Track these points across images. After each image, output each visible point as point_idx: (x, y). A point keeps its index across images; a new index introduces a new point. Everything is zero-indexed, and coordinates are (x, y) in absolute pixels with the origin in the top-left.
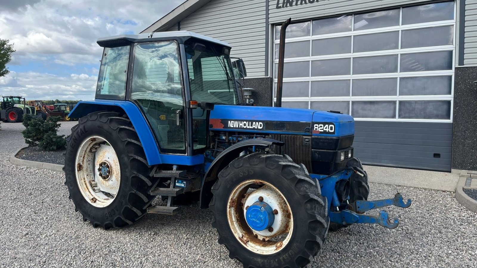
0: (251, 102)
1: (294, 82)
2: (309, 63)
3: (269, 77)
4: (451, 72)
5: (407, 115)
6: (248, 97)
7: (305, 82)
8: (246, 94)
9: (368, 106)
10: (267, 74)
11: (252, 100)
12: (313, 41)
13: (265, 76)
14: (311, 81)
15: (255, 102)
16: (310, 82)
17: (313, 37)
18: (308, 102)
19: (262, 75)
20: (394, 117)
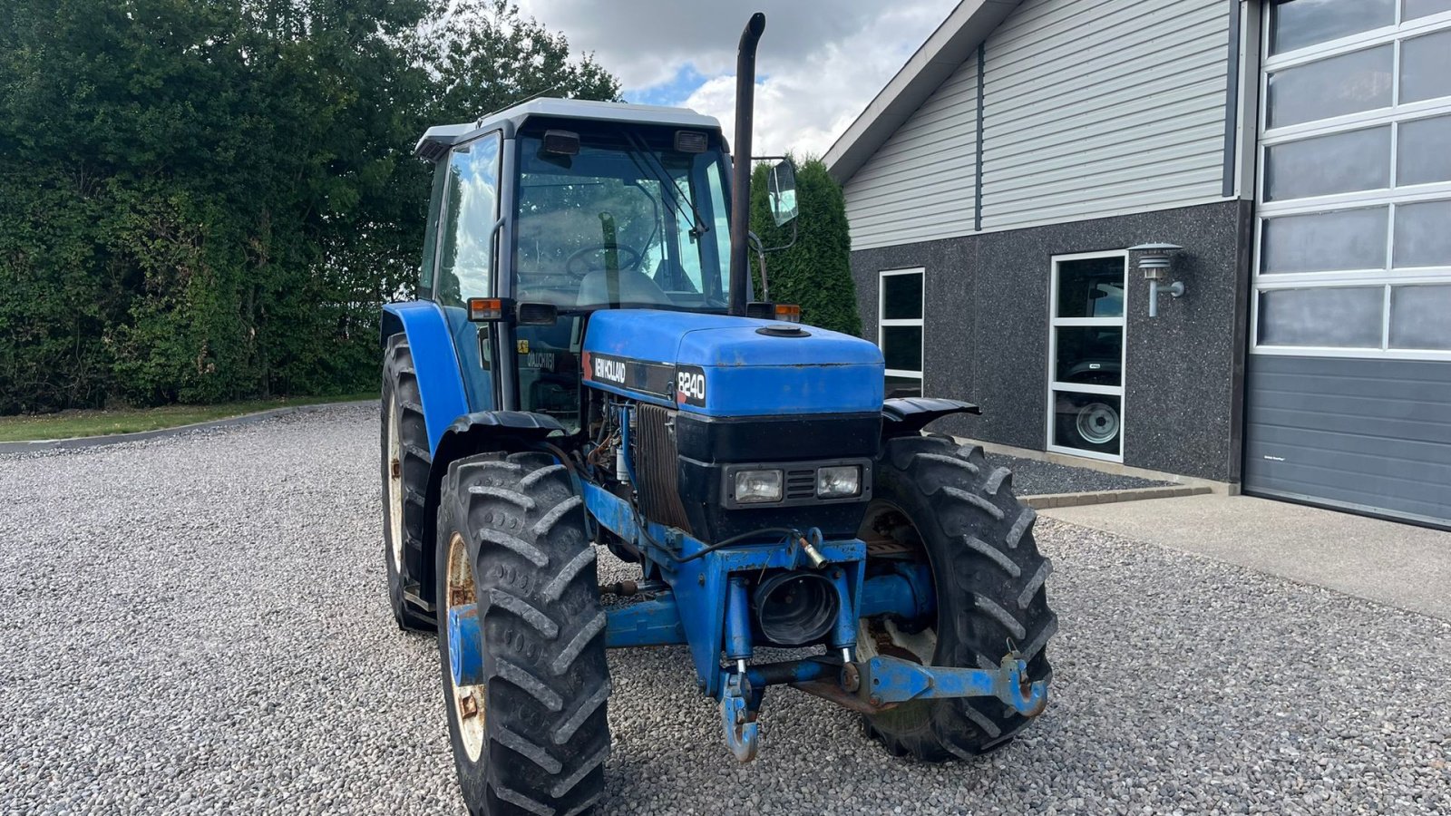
0: (1175, 292)
1: (1331, 212)
2: (1390, 130)
3: (1235, 198)
6: (1154, 275)
7: (1372, 207)
8: (1145, 263)
10: (1229, 187)
11: (1178, 285)
12: (1407, 45)
13: (1224, 195)
14: (1398, 206)
15: (1188, 292)
16: (1392, 209)
17: (1406, 25)
18: (1383, 287)
19: (1211, 193)
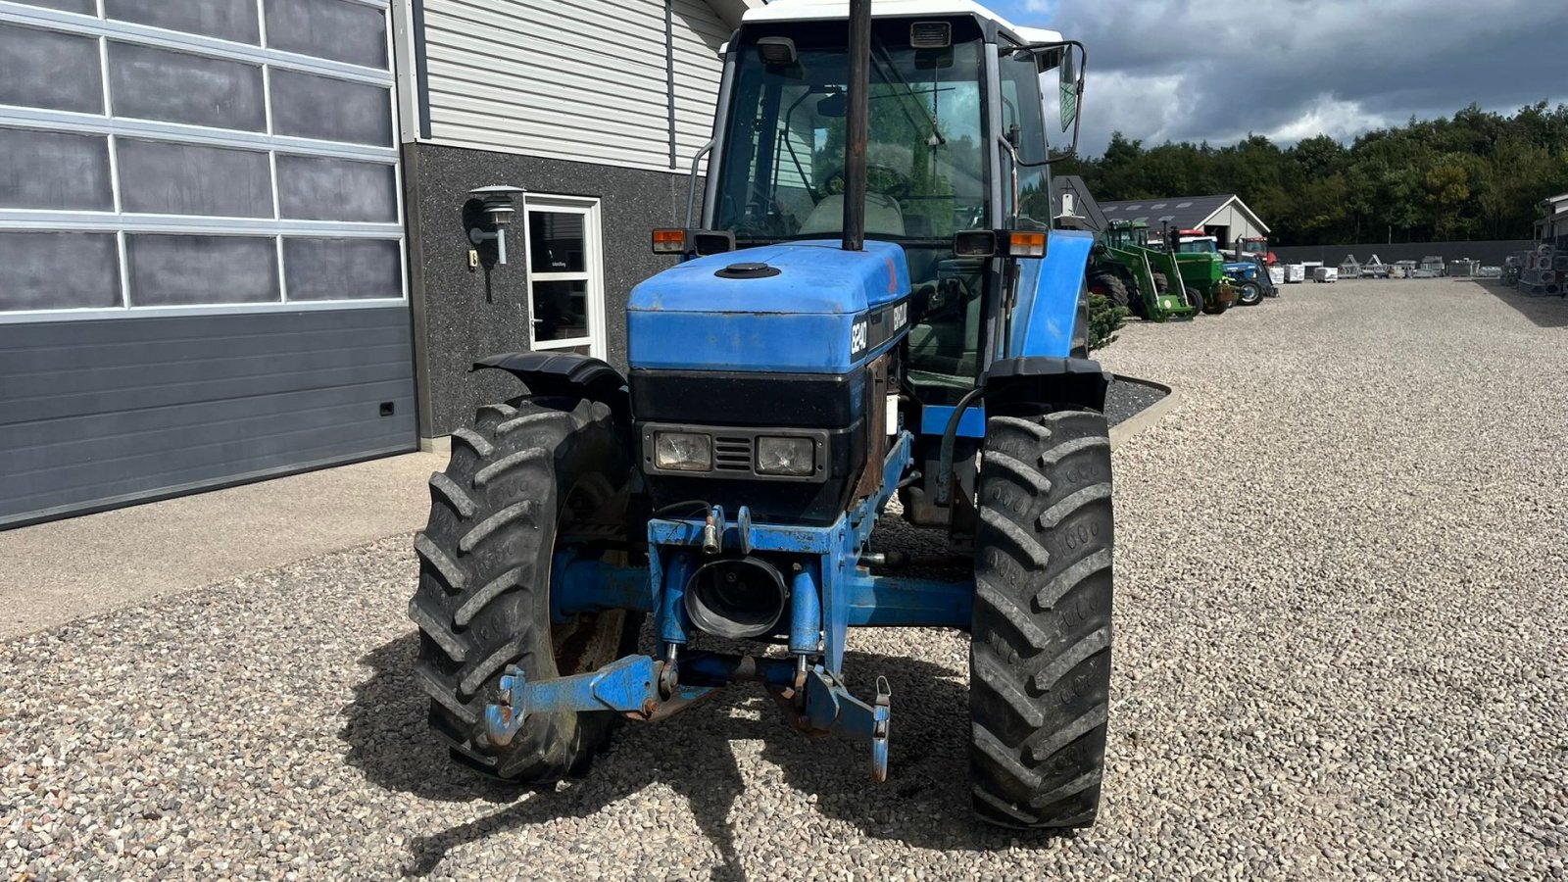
4: (390, 154)
5: (308, 287)
9: (188, 257)
20: (274, 295)
